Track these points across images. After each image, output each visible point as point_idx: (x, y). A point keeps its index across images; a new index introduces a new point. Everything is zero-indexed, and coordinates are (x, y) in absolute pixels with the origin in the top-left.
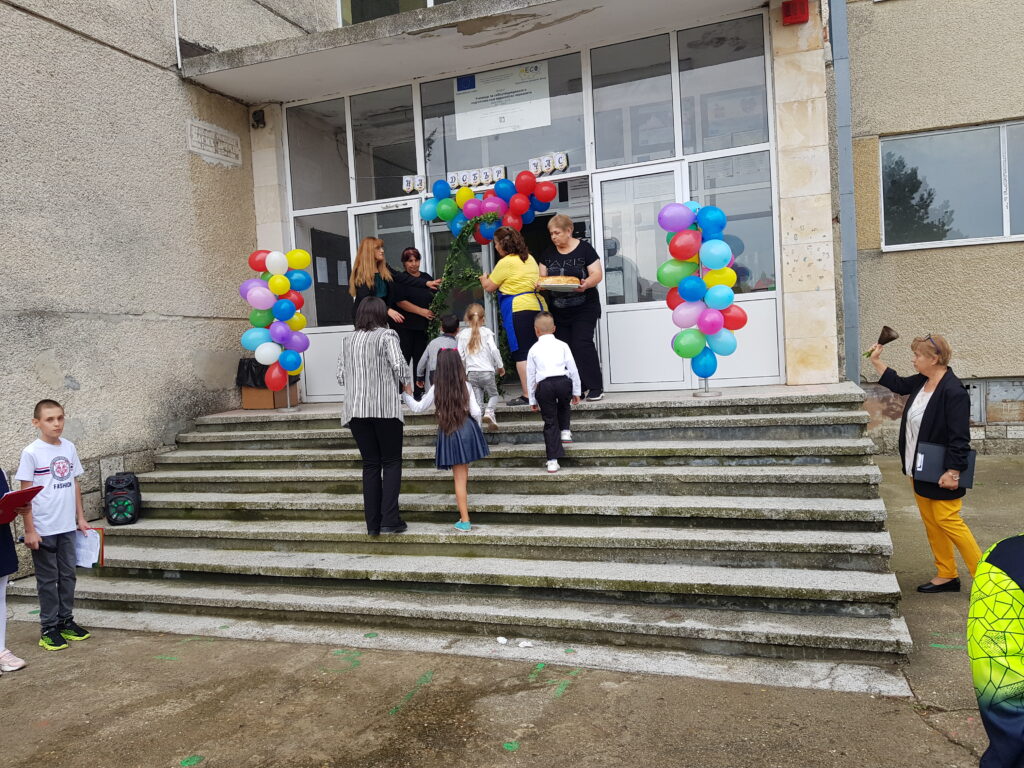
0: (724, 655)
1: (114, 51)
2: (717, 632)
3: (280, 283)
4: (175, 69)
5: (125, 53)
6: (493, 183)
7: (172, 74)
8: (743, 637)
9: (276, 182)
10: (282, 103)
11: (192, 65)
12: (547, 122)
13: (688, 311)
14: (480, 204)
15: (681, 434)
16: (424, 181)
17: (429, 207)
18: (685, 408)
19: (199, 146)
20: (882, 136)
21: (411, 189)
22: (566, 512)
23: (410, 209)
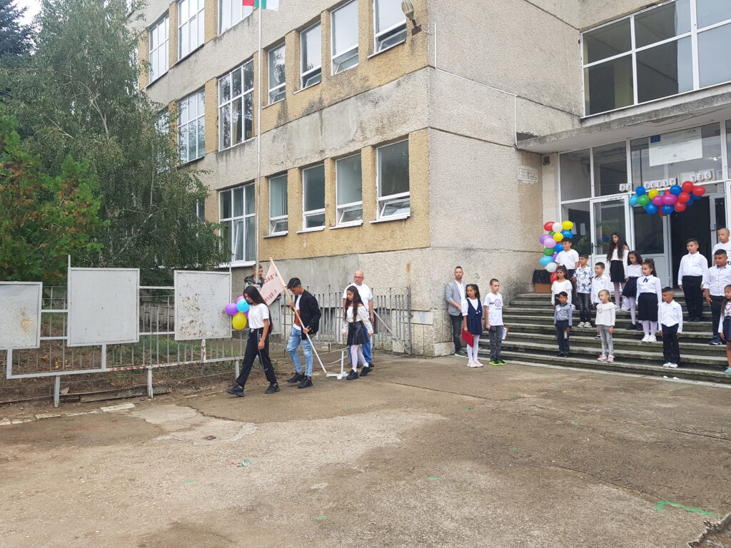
3: (559, 236)
4: (514, 146)
5: (499, 144)
6: (669, 186)
7: (513, 148)
9: (553, 189)
10: (557, 152)
11: (521, 143)
12: (701, 157)
14: (662, 197)
16: (631, 186)
17: (634, 199)
19: (522, 177)
21: (624, 190)
23: (623, 199)
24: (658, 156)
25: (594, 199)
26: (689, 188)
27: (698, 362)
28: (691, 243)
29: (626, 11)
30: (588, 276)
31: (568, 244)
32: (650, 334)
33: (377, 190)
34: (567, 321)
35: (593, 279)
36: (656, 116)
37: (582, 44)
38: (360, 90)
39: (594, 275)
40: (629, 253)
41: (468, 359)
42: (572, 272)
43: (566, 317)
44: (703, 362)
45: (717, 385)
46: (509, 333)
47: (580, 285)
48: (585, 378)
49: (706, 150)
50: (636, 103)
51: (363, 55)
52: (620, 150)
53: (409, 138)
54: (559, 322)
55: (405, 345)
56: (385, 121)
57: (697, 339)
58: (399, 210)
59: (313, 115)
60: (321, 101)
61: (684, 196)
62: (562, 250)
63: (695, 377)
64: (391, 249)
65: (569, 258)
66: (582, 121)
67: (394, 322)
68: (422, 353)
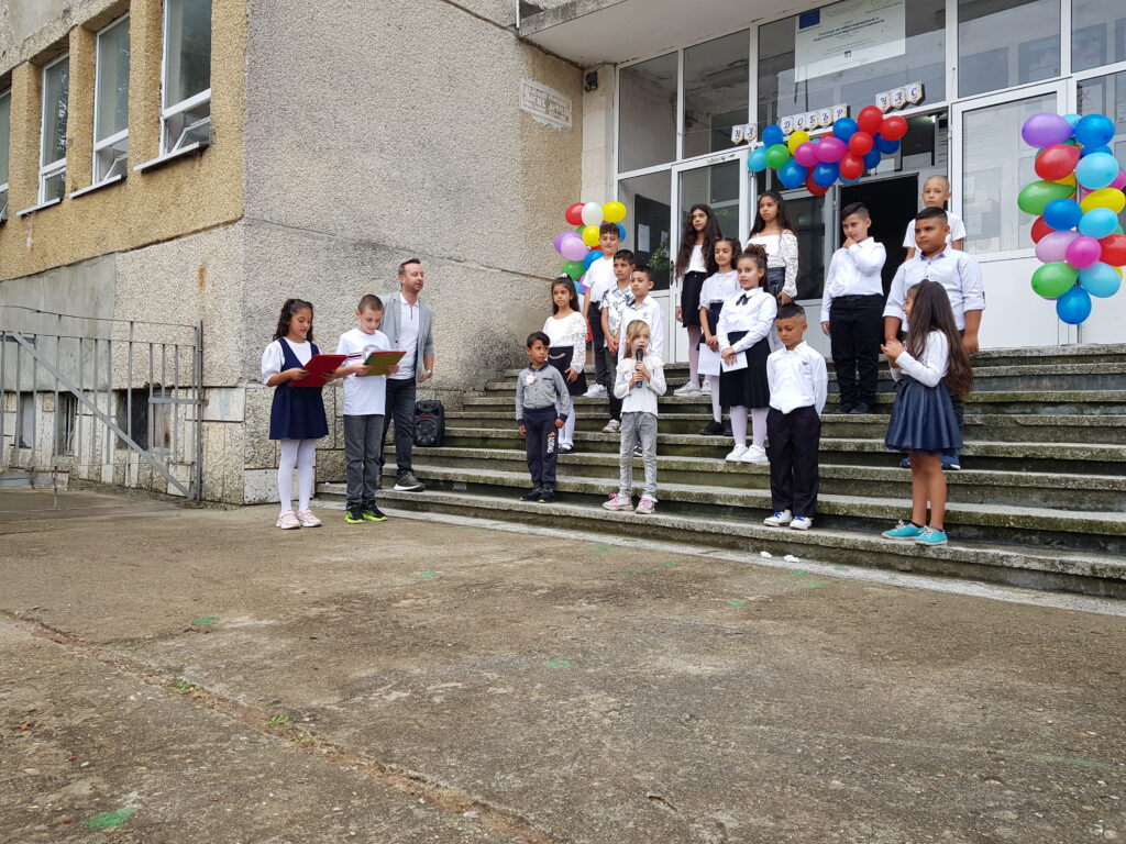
0: (1033, 588)
1: (457, 9)
2: (1027, 560)
4: (513, 29)
5: (468, 11)
6: (831, 125)
7: (511, 35)
8: (1061, 567)
9: (602, 145)
10: (615, 64)
11: (529, 25)
12: (903, 52)
13: (1056, 242)
14: (814, 146)
15: (1034, 383)
16: (755, 129)
17: (758, 156)
18: (1044, 357)
19: (530, 105)
21: (741, 139)
22: (867, 449)
23: (738, 160)
24: (815, 63)
25: (682, 164)
26: (872, 123)
27: (858, 514)
32: (749, 443)
44: (870, 515)
45: (904, 580)
54: (530, 413)
57: (861, 456)
61: (860, 139)
63: (847, 555)
68: (219, 496)
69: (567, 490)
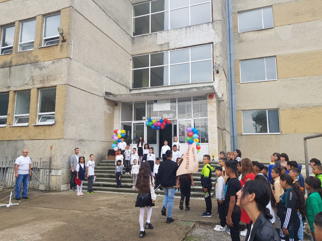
3: (120, 136)
4: (104, 97)
5: (97, 95)
6: (159, 119)
9: (118, 116)
10: (121, 102)
11: (107, 96)
12: (170, 110)
14: (157, 123)
16: (147, 118)
17: (147, 123)
19: (106, 110)
20: (242, 110)
21: (144, 119)
23: (144, 123)
24: (156, 108)
25: (133, 122)
26: (166, 121)
28: (166, 142)
29: (148, 52)
30: (130, 153)
31: (123, 139)
33: (38, 109)
34: (121, 172)
35: (132, 155)
36: (156, 93)
37: (132, 61)
38: (33, 61)
39: (132, 153)
40: (145, 144)
41: (77, 192)
42: (124, 151)
43: (120, 171)
46: (97, 178)
47: (127, 157)
48: (127, 197)
49: (171, 107)
50: (150, 87)
51: (36, 45)
52: (143, 103)
53: (57, 87)
54: (117, 173)
55: (46, 186)
56: (45, 78)
58: (48, 120)
59: (5, 68)
60: (11, 62)
62: (120, 142)
64: (43, 139)
65: (122, 145)
66: (130, 90)
67: (41, 175)
68: (55, 190)
69: (123, 186)
